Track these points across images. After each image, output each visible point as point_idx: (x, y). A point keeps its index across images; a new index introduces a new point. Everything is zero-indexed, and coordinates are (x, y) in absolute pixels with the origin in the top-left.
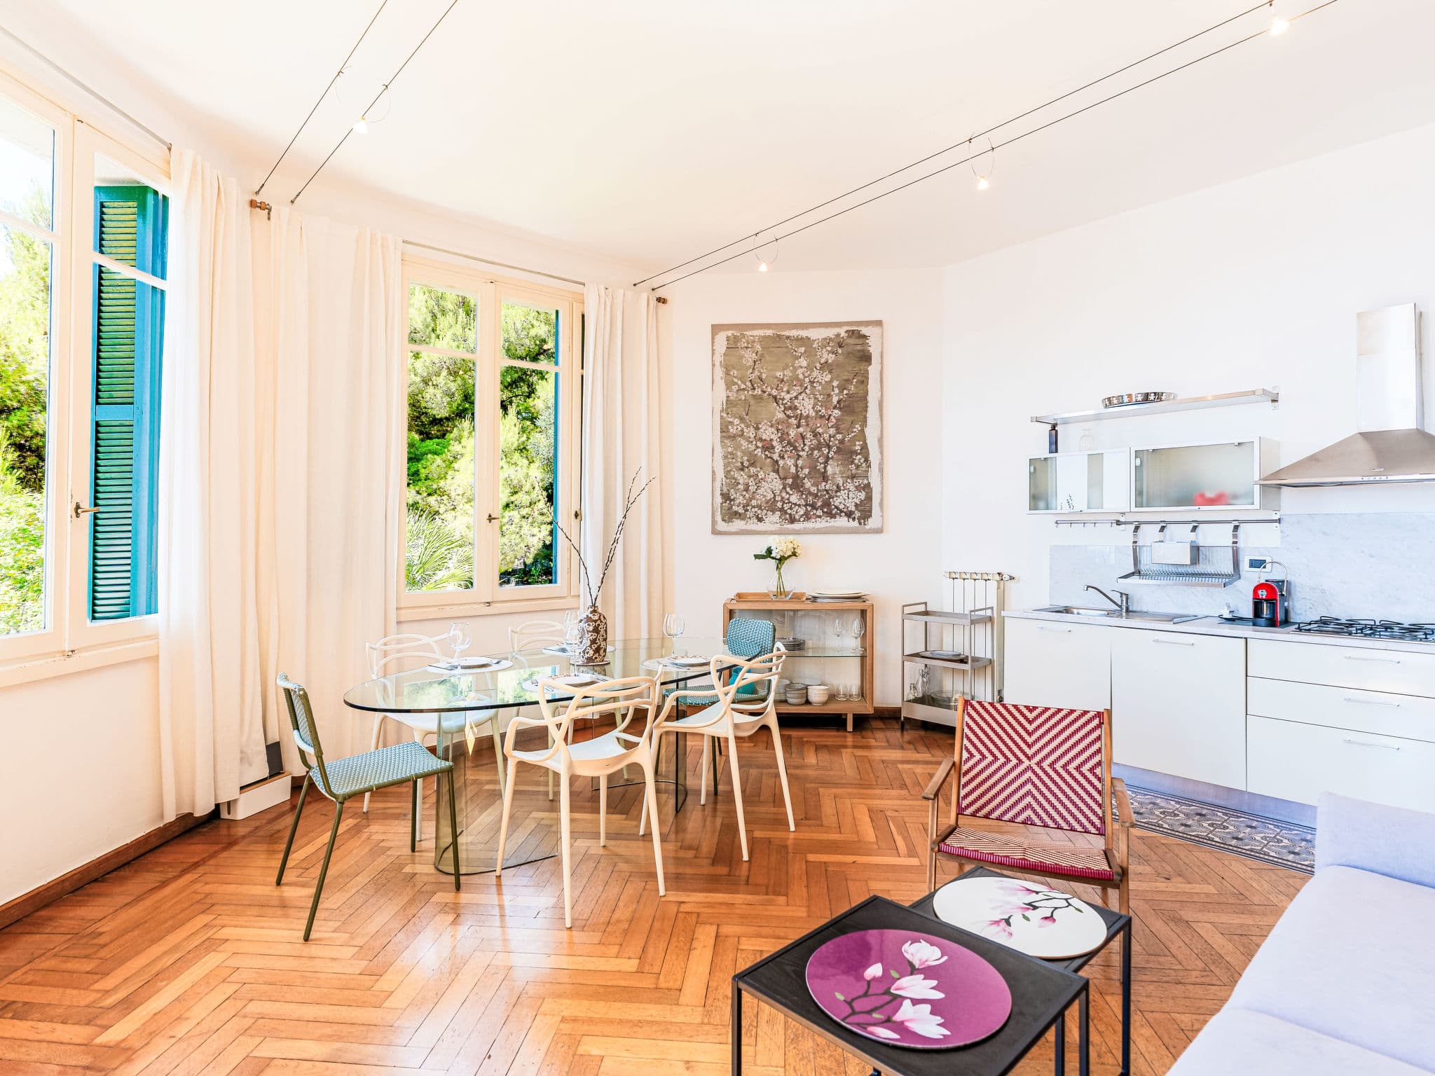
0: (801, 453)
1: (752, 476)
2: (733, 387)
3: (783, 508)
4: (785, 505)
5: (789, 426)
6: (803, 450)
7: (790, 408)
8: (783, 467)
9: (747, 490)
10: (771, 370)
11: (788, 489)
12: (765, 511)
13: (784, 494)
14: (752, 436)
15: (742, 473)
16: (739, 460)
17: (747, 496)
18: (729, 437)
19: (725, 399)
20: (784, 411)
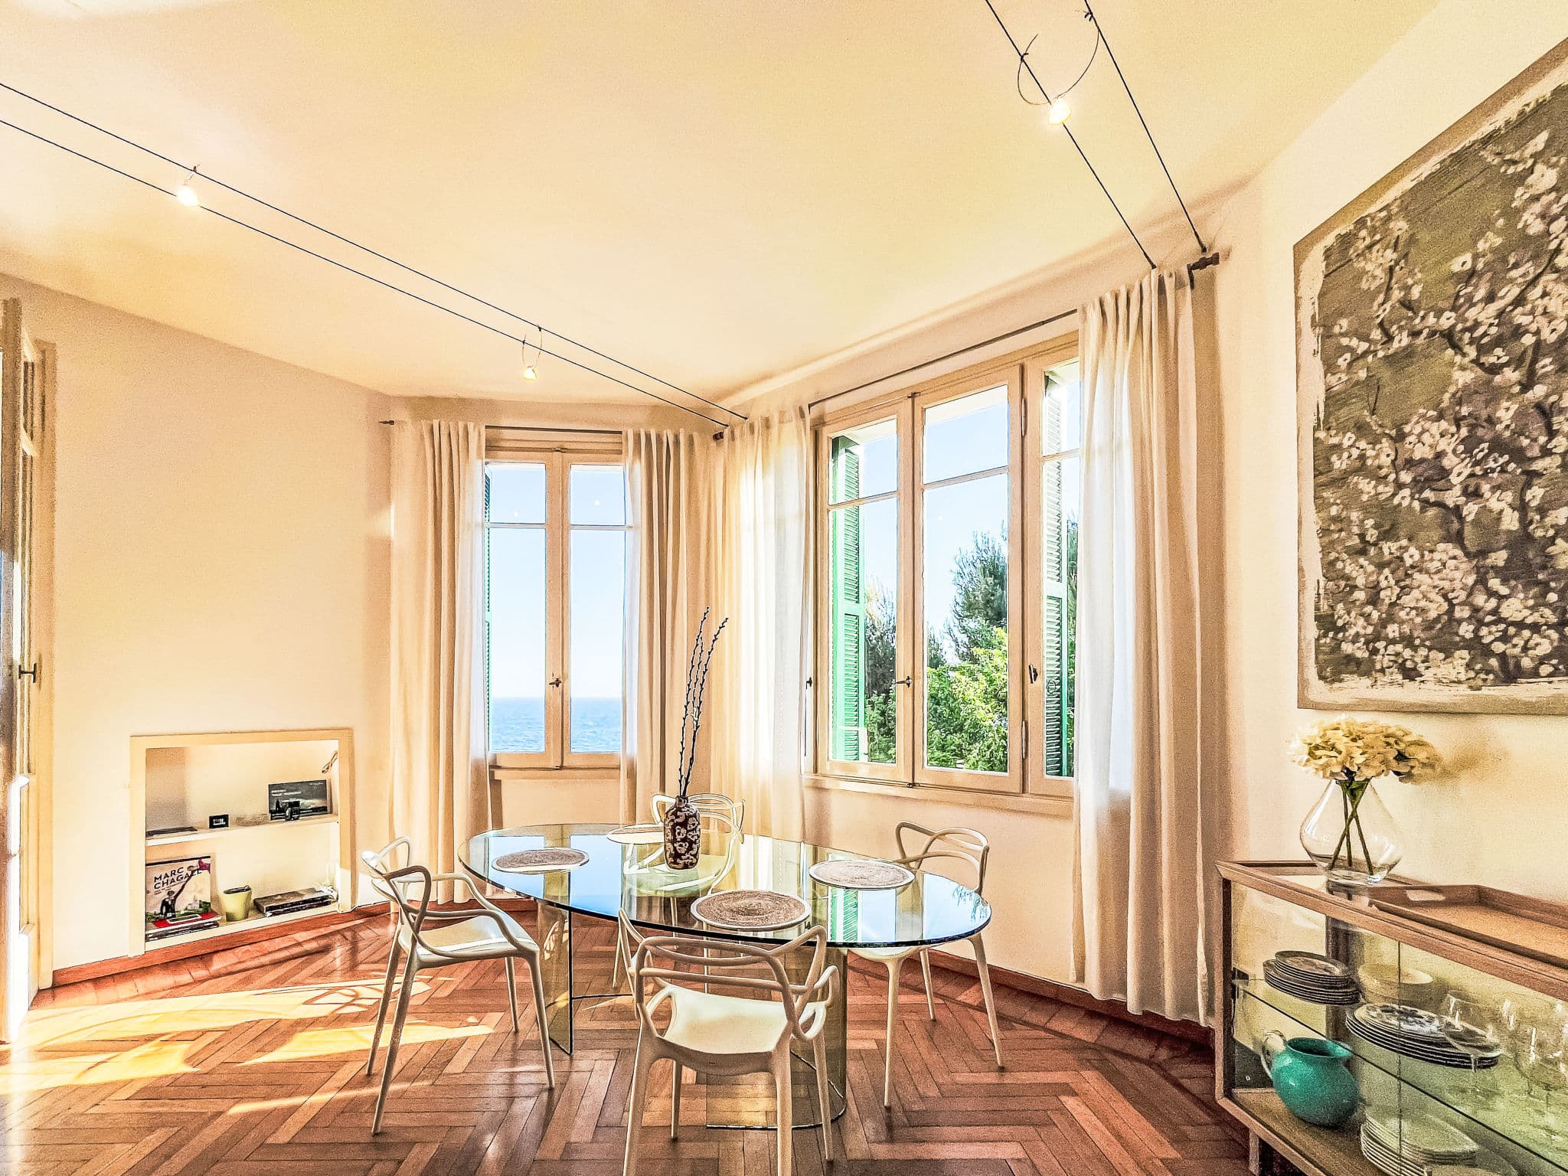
0: (1538, 466)
1: (1388, 564)
2: (1340, 361)
3: (1477, 637)
4: (1484, 631)
5: (1495, 395)
6: (1546, 452)
7: (1498, 341)
8: (1476, 522)
9: (1374, 600)
10: (1438, 263)
11: (1494, 583)
12: (1423, 652)
13: (1480, 599)
14: (1385, 461)
15: (1362, 560)
16: (1356, 530)
17: (1375, 615)
18: (1333, 483)
19: (1323, 397)
20: (1476, 362)
